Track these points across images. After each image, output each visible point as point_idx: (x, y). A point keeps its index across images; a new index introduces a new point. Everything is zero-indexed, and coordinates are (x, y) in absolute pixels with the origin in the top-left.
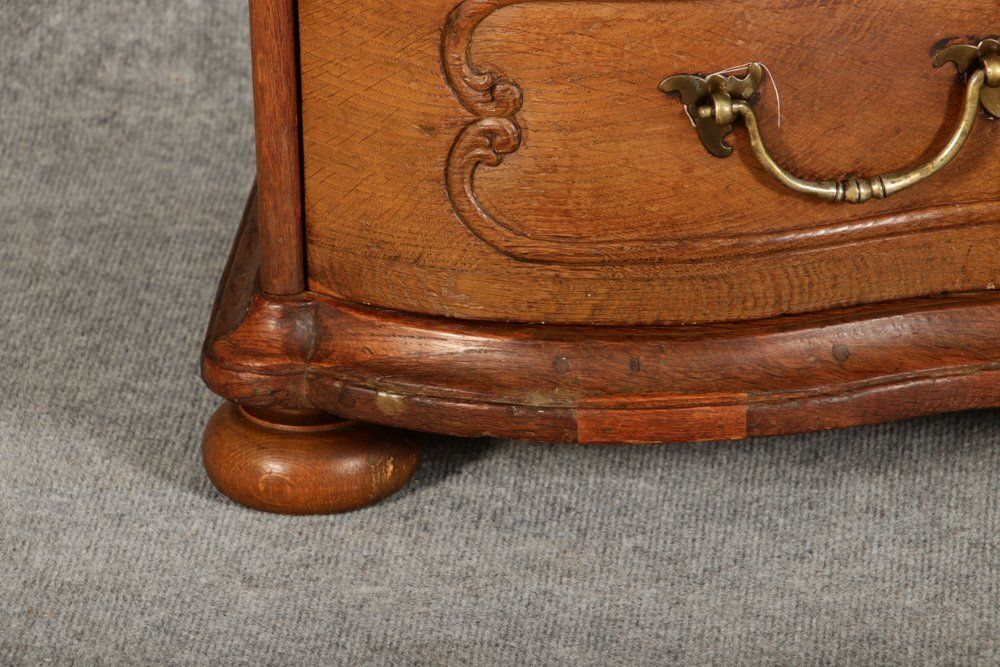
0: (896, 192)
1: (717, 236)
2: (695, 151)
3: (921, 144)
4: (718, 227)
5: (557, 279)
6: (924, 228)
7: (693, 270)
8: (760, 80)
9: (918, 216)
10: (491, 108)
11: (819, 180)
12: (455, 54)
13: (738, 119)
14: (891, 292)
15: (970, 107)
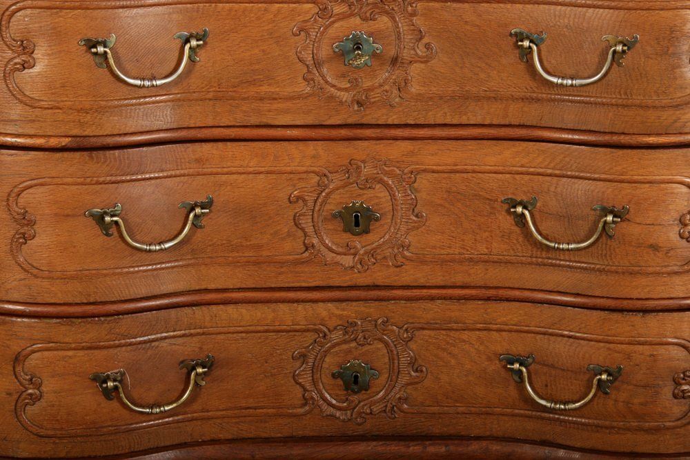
0: (169, 410)
1: (109, 426)
2: (102, 399)
3: (176, 394)
4: (110, 423)
5: (54, 443)
6: (178, 422)
7: (102, 438)
8: (123, 374)
9: (176, 418)
10: (31, 386)
11: (143, 407)
12: (18, 369)
13: (116, 388)
14: (168, 444)
15: (192, 382)
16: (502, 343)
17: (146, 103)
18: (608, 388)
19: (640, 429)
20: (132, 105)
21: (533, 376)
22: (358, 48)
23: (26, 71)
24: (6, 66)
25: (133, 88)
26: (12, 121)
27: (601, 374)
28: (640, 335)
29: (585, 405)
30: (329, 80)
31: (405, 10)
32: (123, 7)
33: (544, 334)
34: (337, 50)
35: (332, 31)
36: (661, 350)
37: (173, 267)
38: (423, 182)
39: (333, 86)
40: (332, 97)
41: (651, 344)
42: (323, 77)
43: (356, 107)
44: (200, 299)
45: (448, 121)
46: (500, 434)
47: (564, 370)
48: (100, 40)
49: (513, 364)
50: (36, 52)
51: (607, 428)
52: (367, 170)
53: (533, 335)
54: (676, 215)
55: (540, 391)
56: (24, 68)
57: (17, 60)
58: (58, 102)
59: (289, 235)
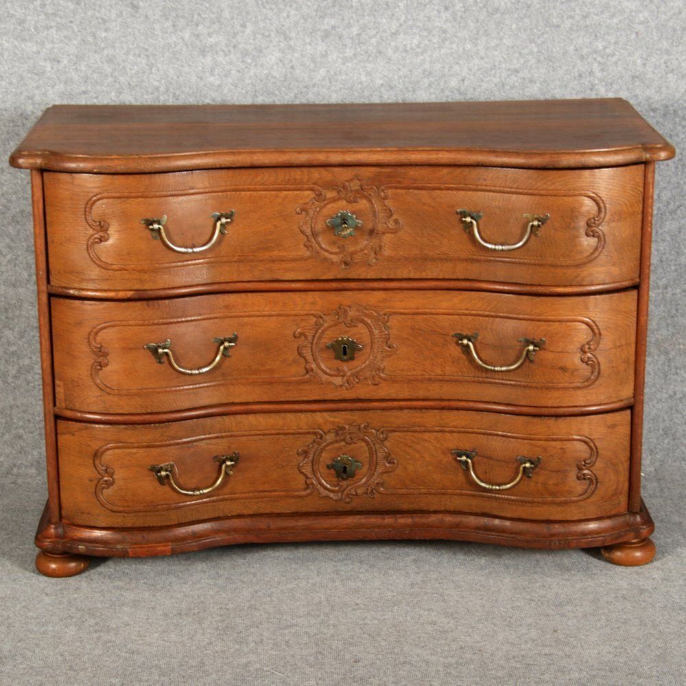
0: (206, 493)
1: (163, 504)
2: (157, 484)
3: (212, 481)
4: (163, 502)
5: (124, 516)
6: (213, 501)
7: (158, 513)
8: (172, 466)
9: (211, 499)
10: (107, 475)
11: (187, 490)
12: (97, 462)
13: (167, 476)
14: (206, 517)
15: (223, 472)
16: (453, 441)
17: (188, 265)
18: (531, 473)
19: (553, 503)
20: (179, 266)
21: (476, 465)
22: (345, 223)
23: (103, 243)
24: (88, 240)
25: (179, 254)
26: (92, 280)
27: (525, 463)
28: (553, 434)
29: (514, 486)
30: (324, 246)
31: (379, 195)
32: (172, 196)
33: (484, 434)
34: (329, 224)
35: (325, 211)
36: (568, 445)
37: (207, 387)
38: (394, 321)
39: (327, 251)
40: (326, 259)
41: (561, 440)
42: (319, 244)
43: (343, 266)
44: (228, 410)
45: (412, 276)
46: (452, 509)
47: (498, 461)
48: (156, 219)
49: (461, 457)
50: (110, 229)
51: (529, 502)
52: (352, 313)
53: (476, 435)
54: (579, 346)
55: (481, 477)
56: (101, 241)
57: (96, 236)
58: (124, 265)
59: (294, 361)
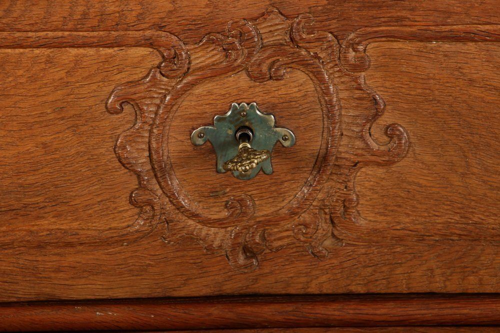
22: (245, 138)
30: (185, 203)
31: (343, 57)
34: (200, 141)
35: (189, 104)
39: (194, 216)
40: (190, 239)
42: (172, 197)
43: (241, 259)
45: (438, 286)
